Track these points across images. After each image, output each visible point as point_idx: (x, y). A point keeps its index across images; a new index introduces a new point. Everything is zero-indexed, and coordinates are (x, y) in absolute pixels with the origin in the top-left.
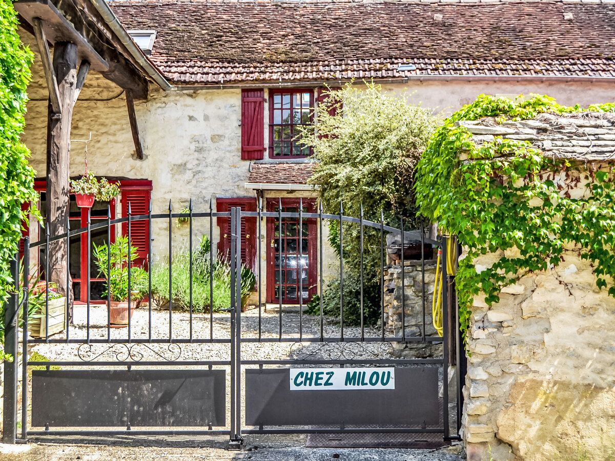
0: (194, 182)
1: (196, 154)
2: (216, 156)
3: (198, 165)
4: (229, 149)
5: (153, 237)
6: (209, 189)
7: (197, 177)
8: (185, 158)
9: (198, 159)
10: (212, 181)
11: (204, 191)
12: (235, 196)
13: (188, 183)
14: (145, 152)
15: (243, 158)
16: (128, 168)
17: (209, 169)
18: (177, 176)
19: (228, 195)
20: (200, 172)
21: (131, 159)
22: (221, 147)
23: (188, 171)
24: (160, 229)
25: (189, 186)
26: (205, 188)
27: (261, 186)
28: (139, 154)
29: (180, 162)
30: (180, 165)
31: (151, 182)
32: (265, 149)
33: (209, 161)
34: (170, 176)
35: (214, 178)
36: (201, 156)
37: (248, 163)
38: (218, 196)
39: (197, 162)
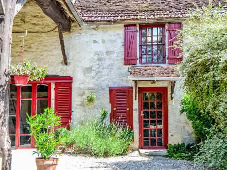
0: (96, 78)
1: (98, 62)
2: (109, 63)
3: (99, 68)
4: (116, 59)
5: (73, 109)
6: (105, 82)
7: (98, 75)
8: (92, 64)
9: (99, 65)
10: (107, 77)
11: (102, 83)
12: (120, 86)
13: (94, 78)
14: (68, 61)
15: (125, 64)
16: (59, 70)
17: (105, 70)
18: (86, 75)
19: (116, 85)
20: (99, 72)
21: (61, 65)
22: (113, 58)
23: (93, 72)
24: (77, 105)
26: (103, 81)
28: (65, 62)
29: (88, 66)
30: (88, 69)
31: (72, 78)
32: (137, 59)
33: (105, 66)
34: (83, 74)
35: (108, 75)
36: (101, 63)
37: (127, 66)
38: (110, 86)
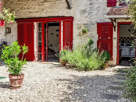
0: (89, 17)
1: (90, 5)
2: (97, 6)
3: (90, 10)
4: (102, 3)
5: (74, 38)
6: (94, 19)
7: (90, 15)
8: (86, 8)
9: (90, 8)
10: (95, 16)
11: (92, 20)
12: (104, 22)
13: (87, 17)
14: (71, 6)
15: (108, 6)
16: (65, 13)
17: (95, 11)
18: (82, 15)
19: (102, 22)
20: (91, 13)
21: (66, 9)
22: (99, 2)
23: (86, 13)
24: (76, 35)
25: (87, 19)
26: (93, 19)
27: (111, 16)
28: (69, 7)
29: (83, 9)
30: (83, 11)
31: (73, 17)
32: (117, 2)
33: (94, 8)
34: (80, 15)
35: (96, 15)
36: (92, 6)
37: (110, 8)
38: (98, 22)
39: (90, 9)
